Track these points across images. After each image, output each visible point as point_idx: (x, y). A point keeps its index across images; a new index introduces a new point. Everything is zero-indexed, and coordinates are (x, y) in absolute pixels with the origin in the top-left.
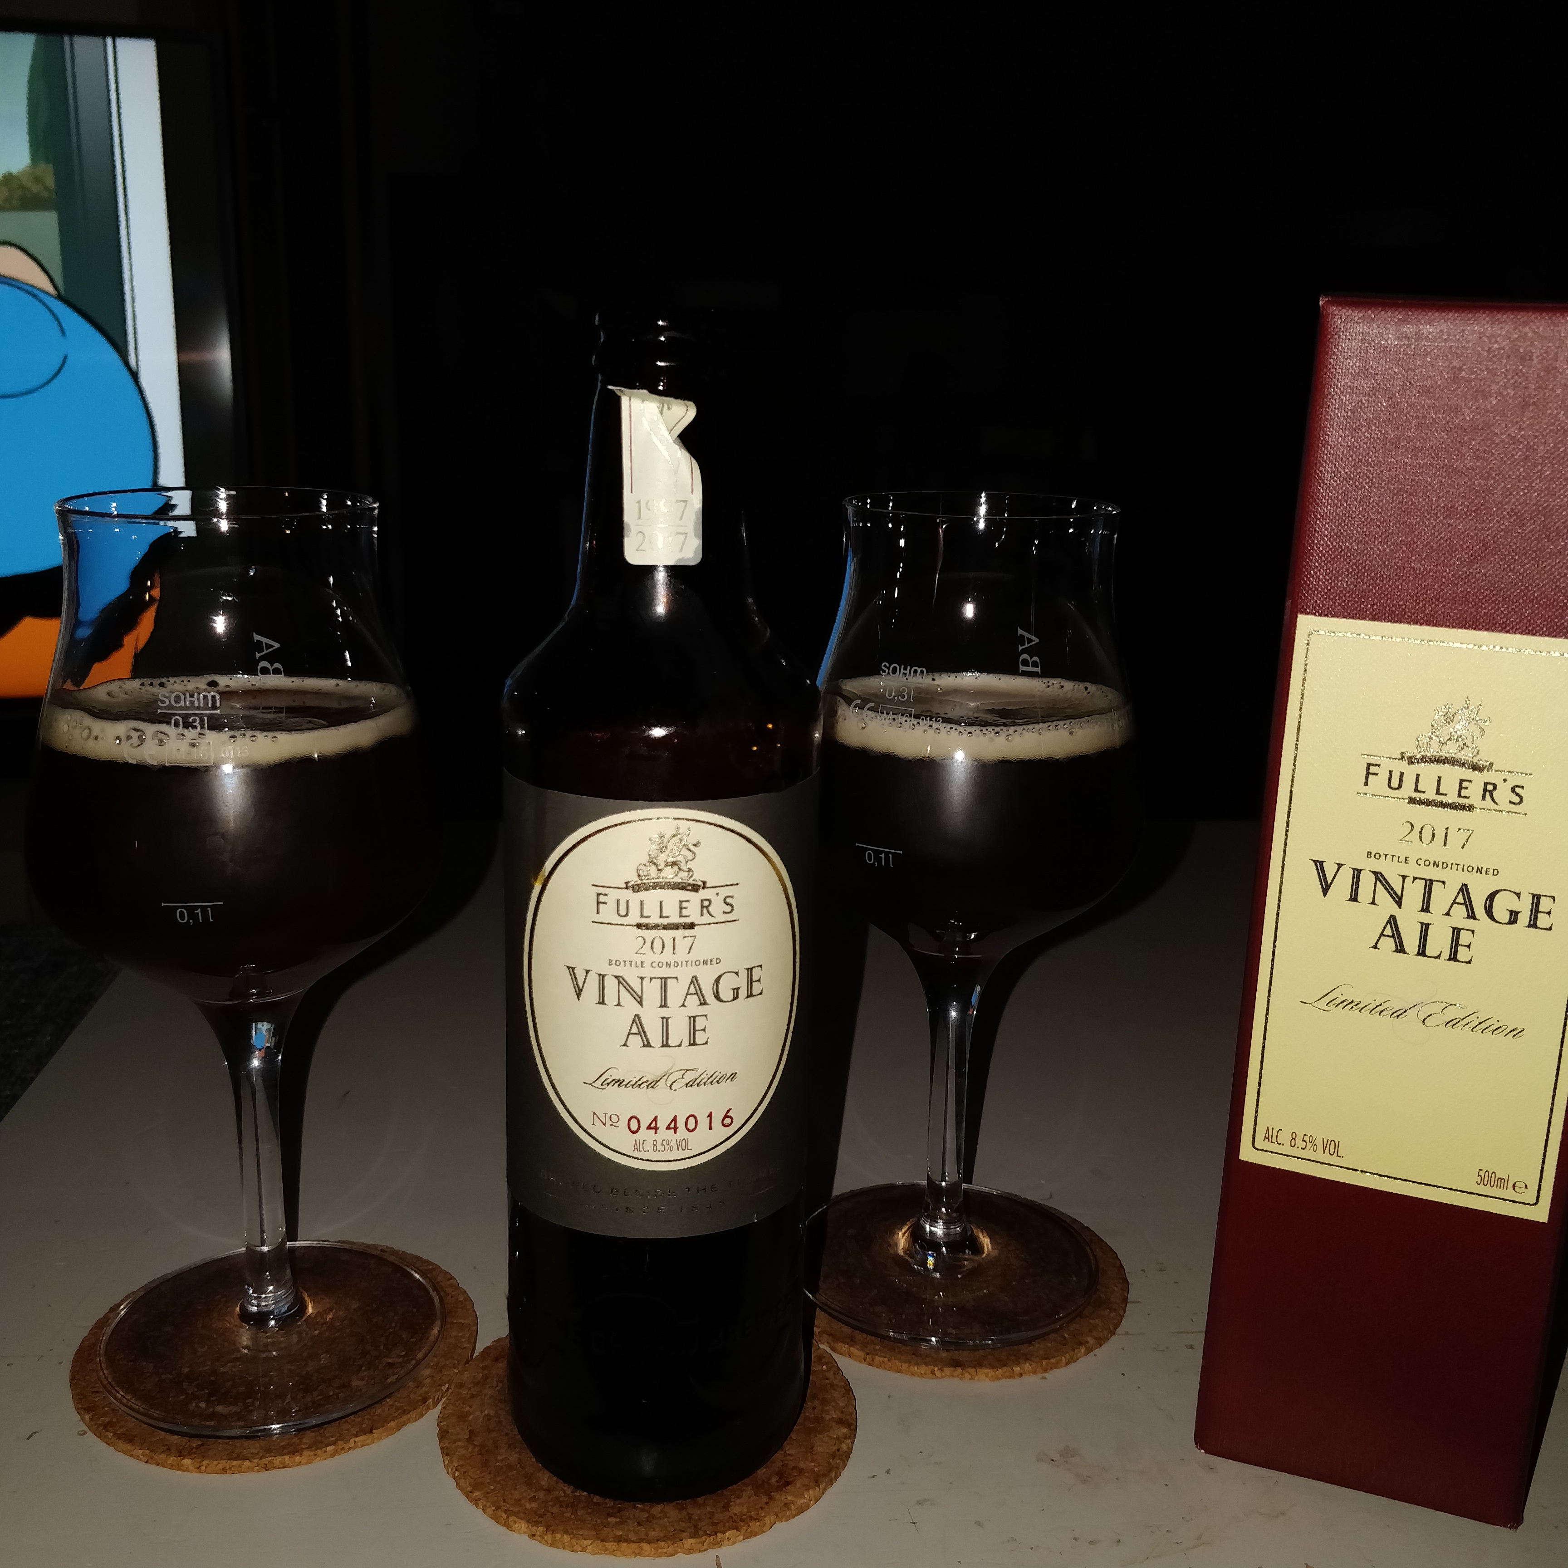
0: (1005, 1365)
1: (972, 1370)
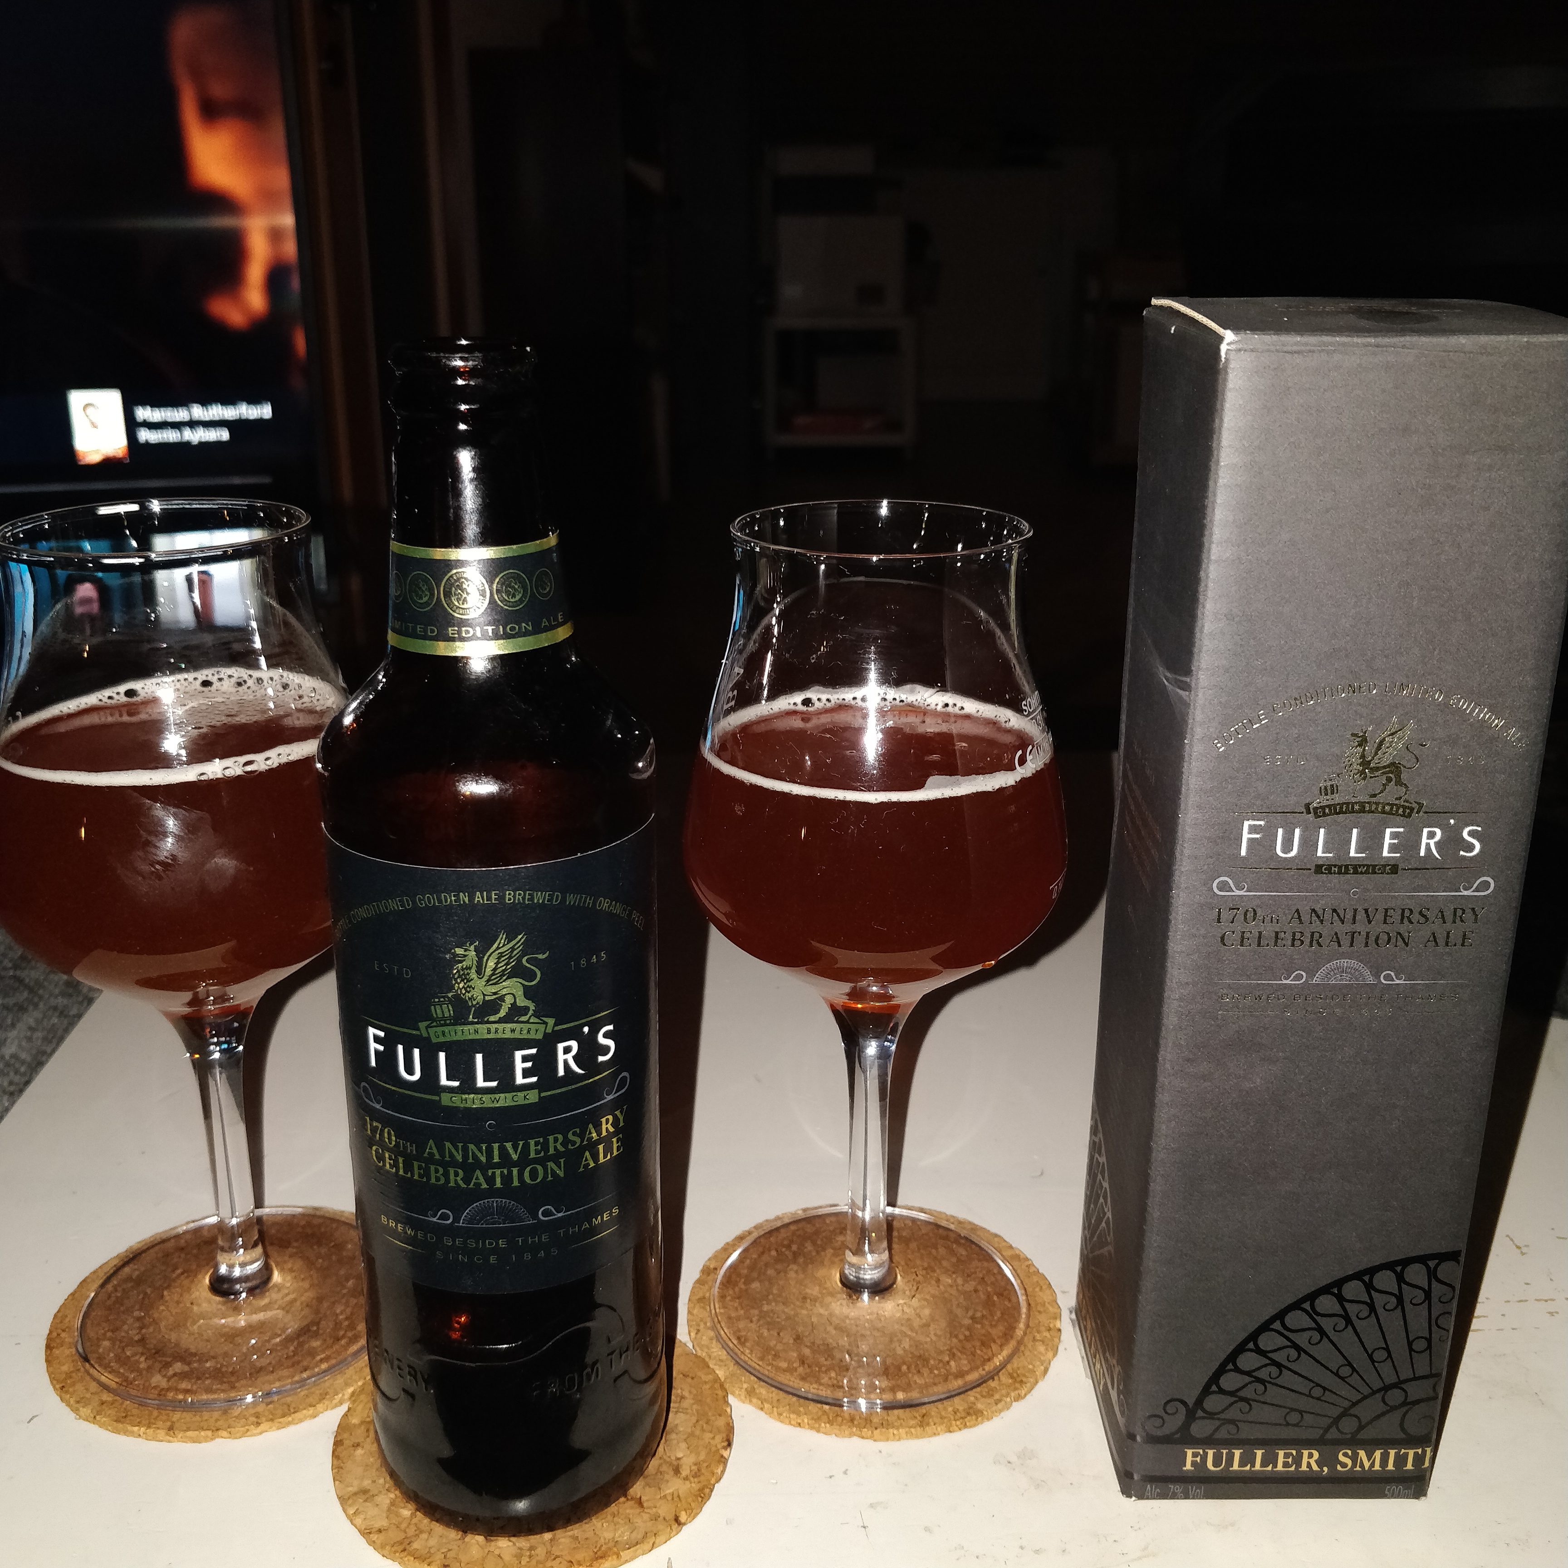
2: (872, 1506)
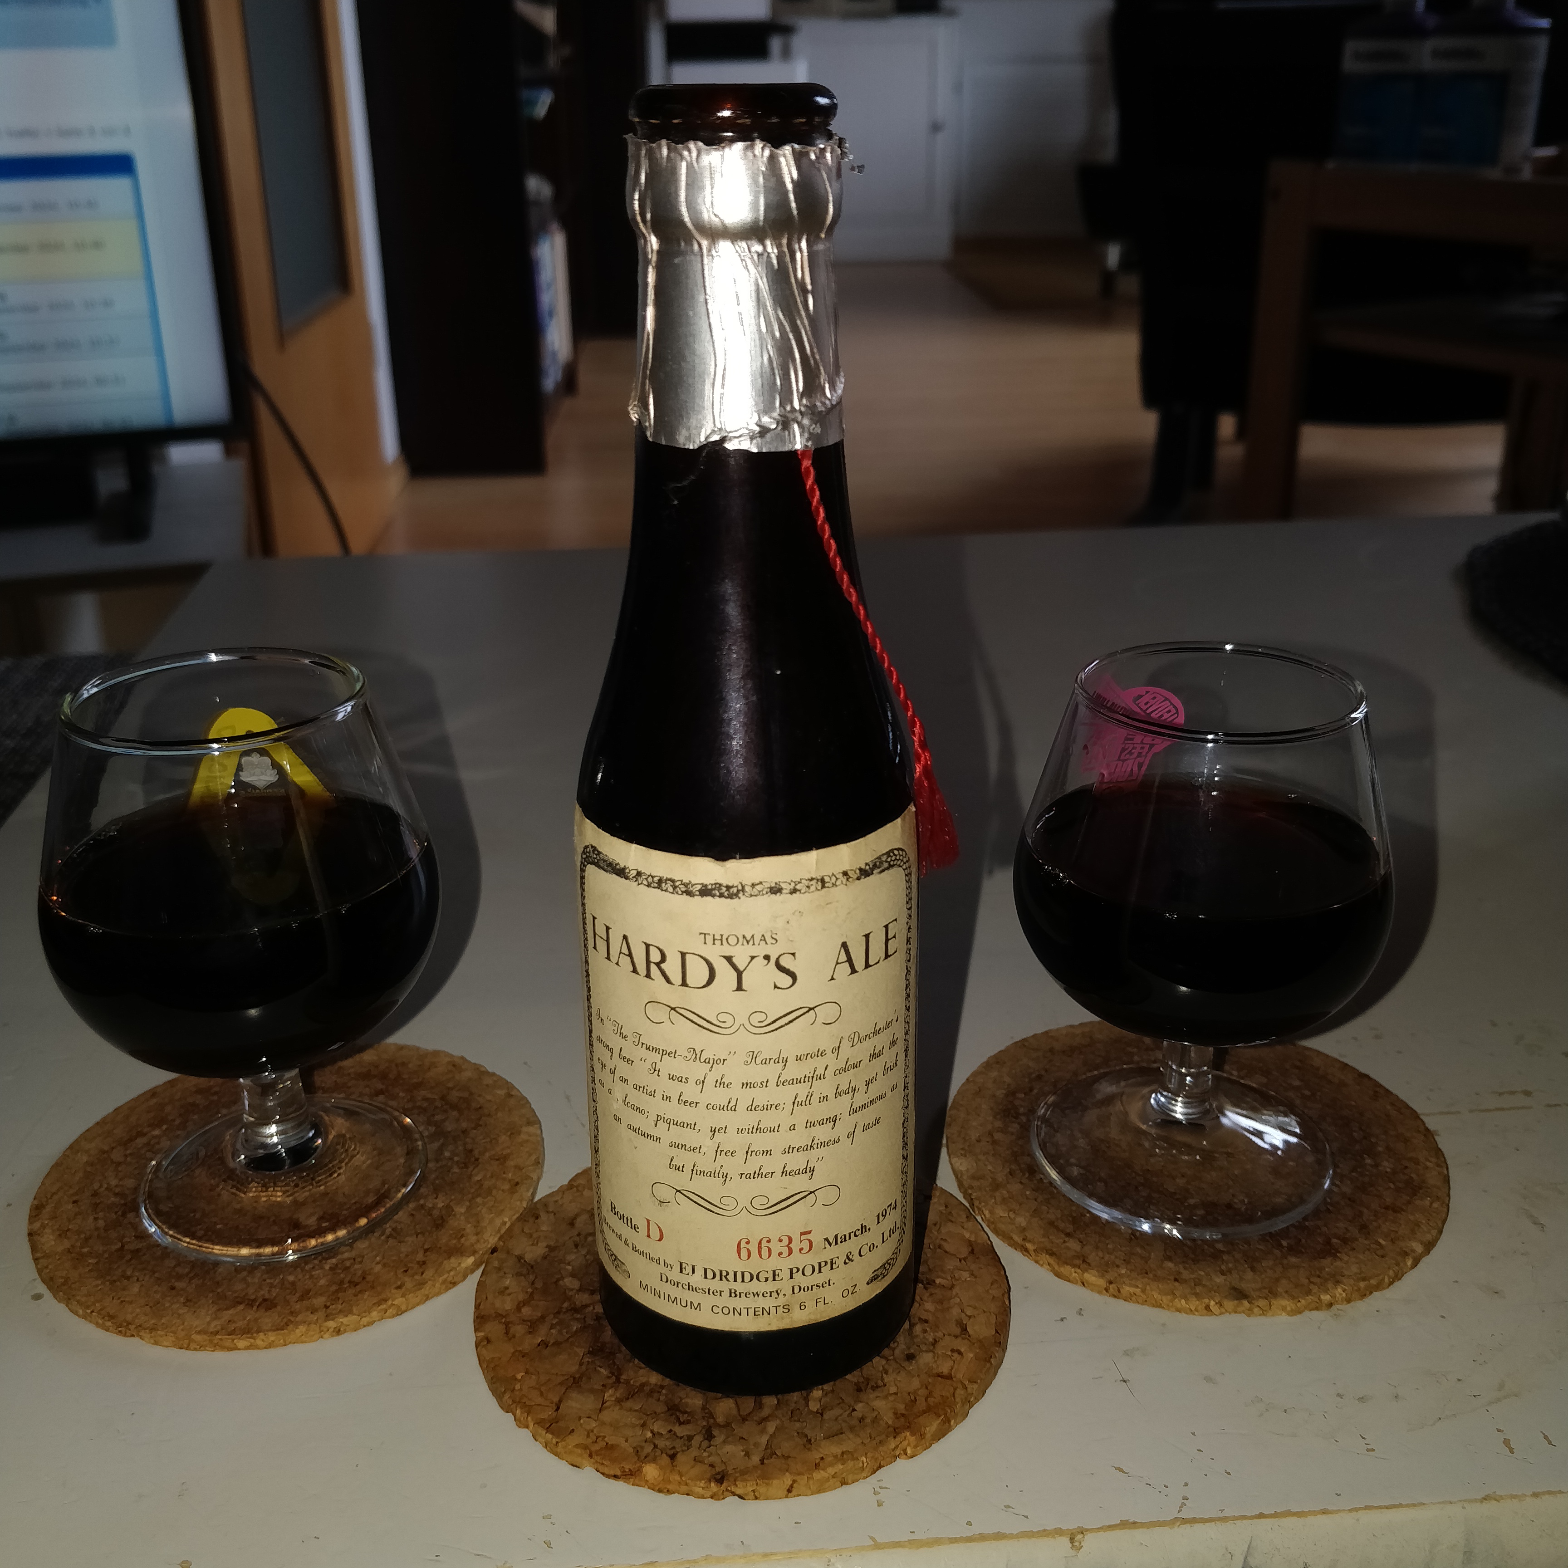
0: (1309, 1292)
1: (1262, 1303)
2: (1126, 1353)
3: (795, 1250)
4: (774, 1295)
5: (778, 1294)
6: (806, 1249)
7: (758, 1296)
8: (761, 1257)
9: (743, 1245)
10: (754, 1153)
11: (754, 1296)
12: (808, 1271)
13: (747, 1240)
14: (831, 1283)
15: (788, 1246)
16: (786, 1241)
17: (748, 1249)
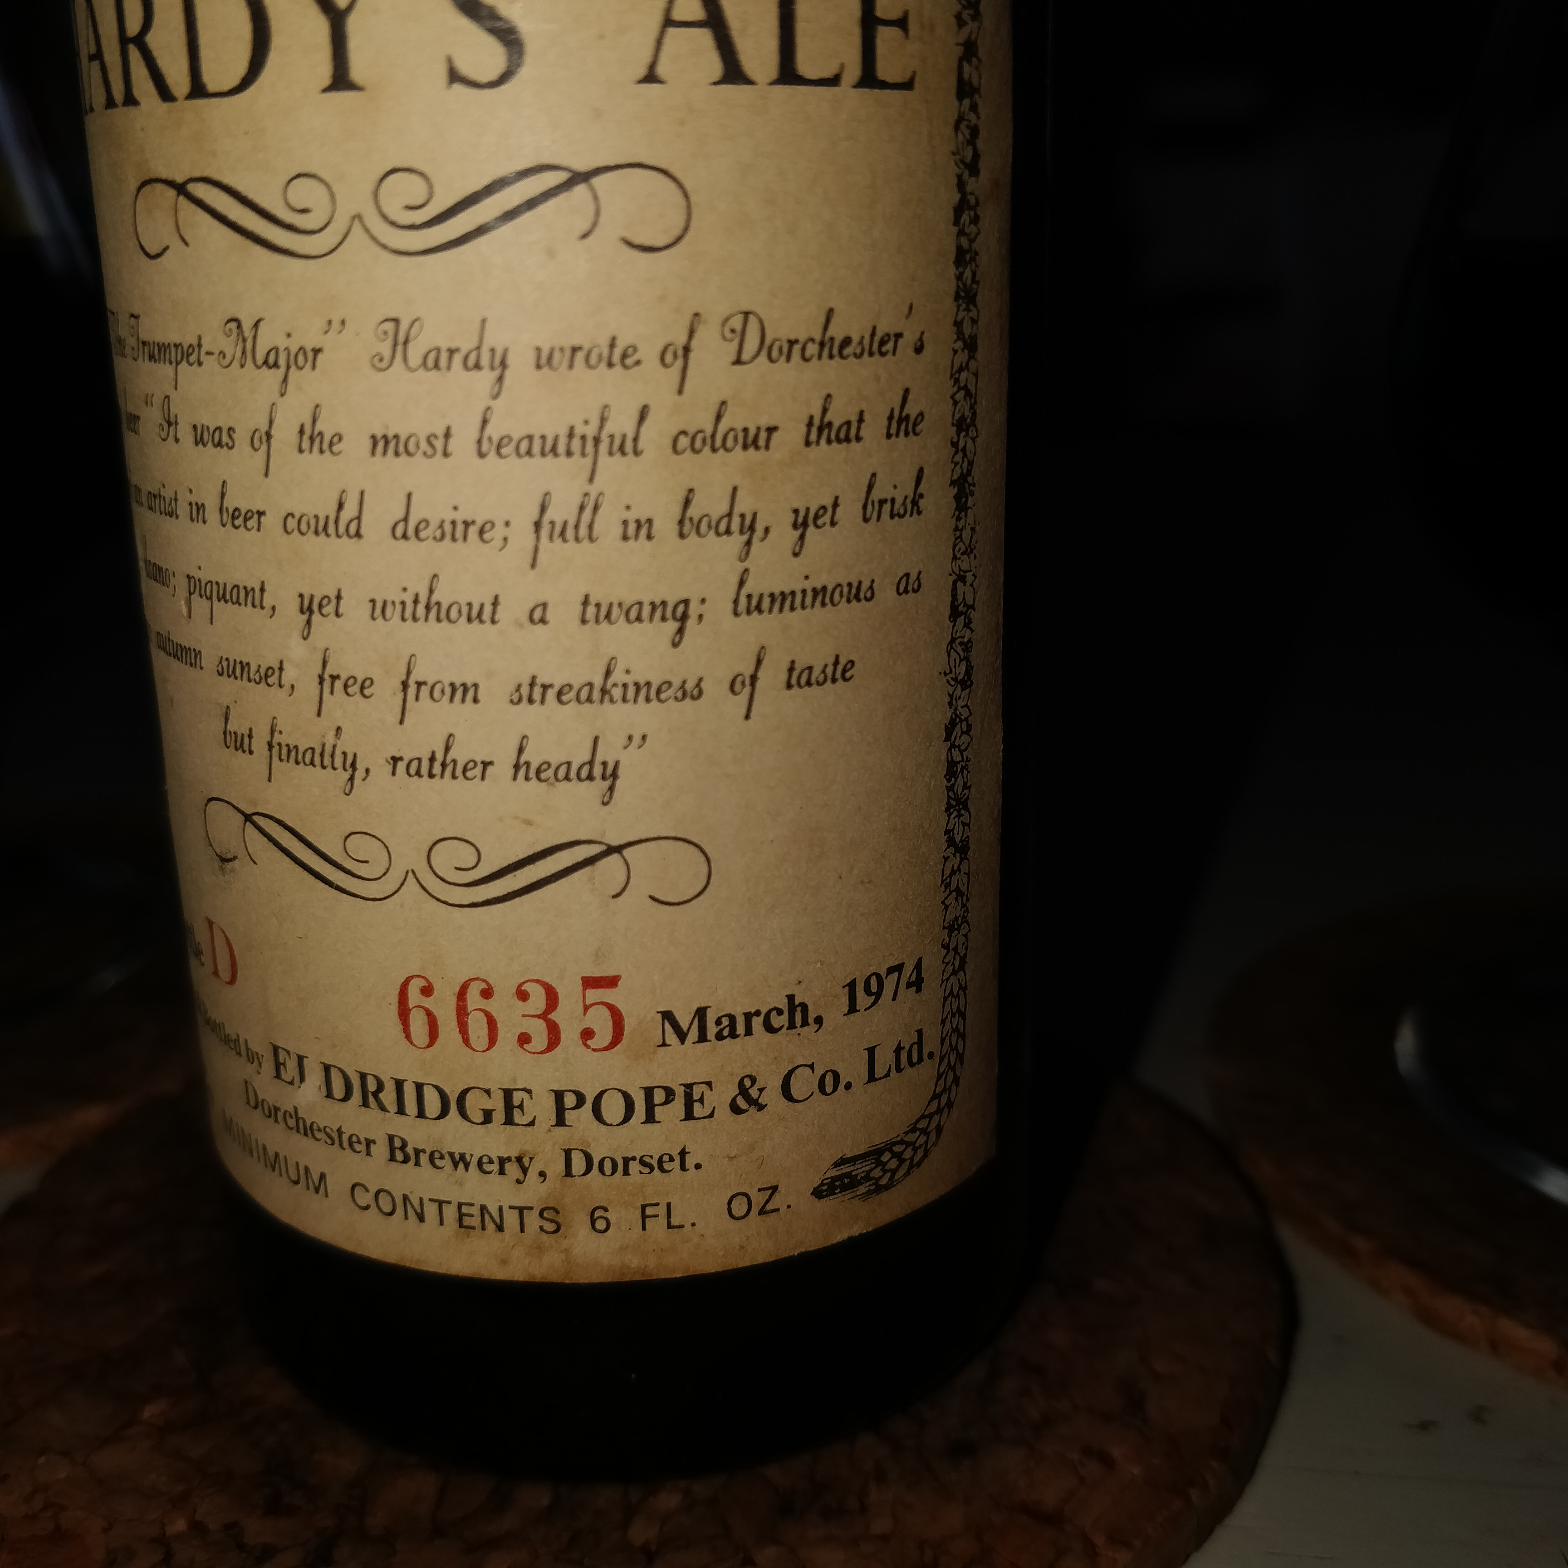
3: (570, 1034)
4: (512, 1169)
5: (525, 1171)
6: (603, 1036)
7: (467, 1166)
8: (466, 1042)
9: (414, 997)
10: (425, 691)
11: (456, 1165)
12: (613, 1108)
13: (423, 983)
14: (690, 1162)
15: (543, 1016)
16: (538, 1000)
17: (429, 1014)
